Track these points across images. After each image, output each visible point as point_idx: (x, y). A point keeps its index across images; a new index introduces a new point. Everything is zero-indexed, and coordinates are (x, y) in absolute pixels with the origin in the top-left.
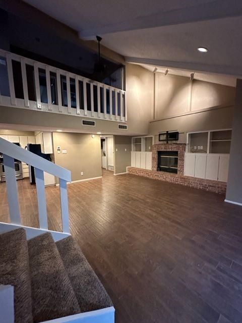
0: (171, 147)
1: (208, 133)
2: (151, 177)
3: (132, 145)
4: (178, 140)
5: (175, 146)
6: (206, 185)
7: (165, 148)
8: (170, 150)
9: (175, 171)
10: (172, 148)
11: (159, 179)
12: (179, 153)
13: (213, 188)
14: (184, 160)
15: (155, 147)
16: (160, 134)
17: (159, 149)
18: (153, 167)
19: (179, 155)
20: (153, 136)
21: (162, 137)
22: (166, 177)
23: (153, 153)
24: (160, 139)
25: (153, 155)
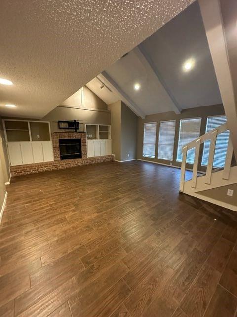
0: (75, 136)
2: (61, 167)
3: (5, 131)
4: (79, 129)
5: (78, 134)
7: (68, 137)
8: (74, 138)
9: (80, 156)
11: (71, 166)
12: (82, 140)
14: (86, 145)
15: (56, 135)
16: (59, 122)
17: (61, 137)
18: (55, 158)
19: (82, 142)
20: (49, 123)
21: (62, 125)
22: (78, 163)
23: (53, 142)
24: (61, 127)
25: (53, 143)
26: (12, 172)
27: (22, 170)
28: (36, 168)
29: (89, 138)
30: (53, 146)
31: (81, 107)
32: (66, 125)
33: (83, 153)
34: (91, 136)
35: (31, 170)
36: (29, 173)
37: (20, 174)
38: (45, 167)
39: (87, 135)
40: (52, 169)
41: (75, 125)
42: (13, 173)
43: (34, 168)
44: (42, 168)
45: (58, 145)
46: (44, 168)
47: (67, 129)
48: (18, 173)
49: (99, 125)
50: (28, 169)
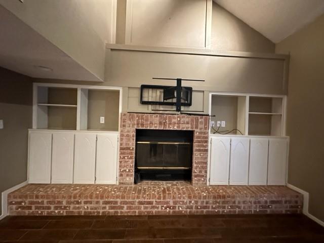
0: (177, 122)
1: (245, 97)
2: (125, 210)
3: (35, 108)
4: (190, 105)
5: (186, 119)
6: (266, 202)
7: (160, 123)
8: (176, 128)
9: (186, 176)
10: (179, 123)
11: (154, 210)
12: (196, 134)
13: (278, 205)
14: (207, 151)
15: (132, 118)
16: (144, 87)
17: (142, 125)
18: (121, 175)
19: (195, 140)
20: (121, 90)
21: (150, 96)
22: (175, 203)
23: (122, 135)
24: (145, 99)
25: (122, 139)
26: (10, 203)
27: (32, 203)
28: (64, 203)
29: (216, 131)
30: (121, 144)
31: (201, 49)
32: (157, 96)
33: (195, 171)
34: (223, 124)
35: (52, 206)
36: (45, 213)
37: (27, 212)
38: (86, 203)
39: (211, 123)
40: (101, 211)
41: (179, 94)
42: (14, 206)
43: (59, 202)
44: (78, 203)
45: (132, 144)
46: (82, 204)
47: (160, 104)
48: (23, 208)
49: (248, 96)
50: (45, 201)
